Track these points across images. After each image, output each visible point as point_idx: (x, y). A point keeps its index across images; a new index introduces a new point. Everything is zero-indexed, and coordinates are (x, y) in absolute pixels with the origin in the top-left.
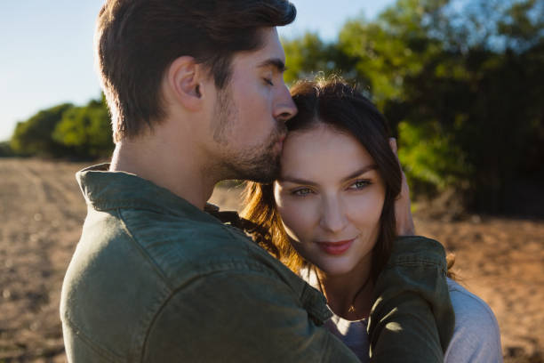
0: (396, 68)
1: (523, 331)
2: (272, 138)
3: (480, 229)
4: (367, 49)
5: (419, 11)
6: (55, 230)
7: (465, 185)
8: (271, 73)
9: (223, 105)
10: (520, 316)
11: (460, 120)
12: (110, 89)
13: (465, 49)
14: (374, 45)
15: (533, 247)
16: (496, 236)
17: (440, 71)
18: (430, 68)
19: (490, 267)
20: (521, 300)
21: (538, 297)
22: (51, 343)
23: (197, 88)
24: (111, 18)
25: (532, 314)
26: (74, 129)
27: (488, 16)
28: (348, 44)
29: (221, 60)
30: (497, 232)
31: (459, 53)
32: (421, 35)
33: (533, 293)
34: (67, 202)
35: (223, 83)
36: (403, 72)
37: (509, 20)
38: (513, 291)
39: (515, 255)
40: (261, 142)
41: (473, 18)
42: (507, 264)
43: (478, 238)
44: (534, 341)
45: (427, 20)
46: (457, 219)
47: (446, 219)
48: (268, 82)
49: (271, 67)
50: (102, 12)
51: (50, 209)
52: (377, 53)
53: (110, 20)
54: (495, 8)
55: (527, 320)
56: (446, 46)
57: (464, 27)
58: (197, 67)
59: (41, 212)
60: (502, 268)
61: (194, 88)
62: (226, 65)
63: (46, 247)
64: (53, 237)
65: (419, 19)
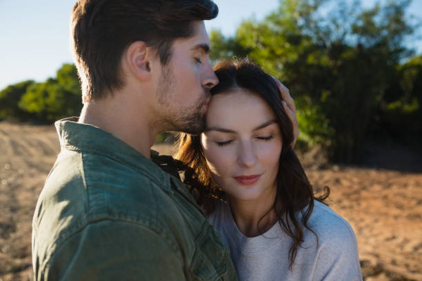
0: (279, 57)
1: (369, 249)
2: (201, 101)
3: (339, 175)
4: (257, 42)
5: (296, 15)
6: (21, 176)
7: (329, 143)
8: (200, 54)
9: (166, 78)
10: (367, 238)
11: (325, 95)
12: (81, 64)
13: (328, 44)
14: (262, 39)
15: (377, 188)
16: (351, 181)
17: (311, 59)
18: (303, 57)
19: (346, 203)
20: (367, 226)
21: (380, 224)
22: (18, 262)
23: (147, 65)
24: (83, 11)
25: (375, 236)
26: (36, 100)
27: (345, 20)
28: (243, 39)
29: (165, 44)
30: (351, 177)
31: (324, 46)
32: (297, 32)
33: (376, 221)
34: (30, 155)
35: (166, 61)
36: (284, 59)
37: (360, 23)
38: (362, 220)
39: (364, 194)
40: (193, 104)
41: (334, 21)
42: (358, 200)
43: (337, 181)
44: (377, 256)
45: (301, 22)
46: (323, 168)
47: (315, 167)
48: (198, 60)
49: (200, 49)
50: (76, 7)
51: (17, 160)
52: (264, 45)
53: (82, 13)
54: (351, 14)
55: (372, 241)
56: (315, 41)
57: (327, 27)
58: (147, 49)
59: (9, 163)
60: (354, 204)
61: (145, 65)
62: (168, 48)
63: (13, 189)
64: (19, 181)
65: (296, 21)
